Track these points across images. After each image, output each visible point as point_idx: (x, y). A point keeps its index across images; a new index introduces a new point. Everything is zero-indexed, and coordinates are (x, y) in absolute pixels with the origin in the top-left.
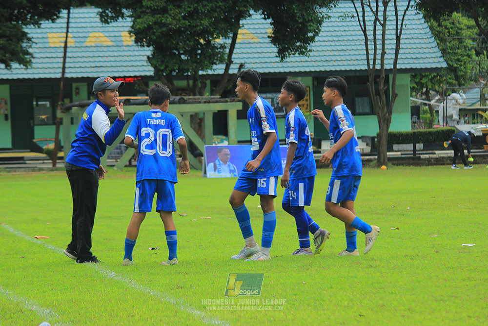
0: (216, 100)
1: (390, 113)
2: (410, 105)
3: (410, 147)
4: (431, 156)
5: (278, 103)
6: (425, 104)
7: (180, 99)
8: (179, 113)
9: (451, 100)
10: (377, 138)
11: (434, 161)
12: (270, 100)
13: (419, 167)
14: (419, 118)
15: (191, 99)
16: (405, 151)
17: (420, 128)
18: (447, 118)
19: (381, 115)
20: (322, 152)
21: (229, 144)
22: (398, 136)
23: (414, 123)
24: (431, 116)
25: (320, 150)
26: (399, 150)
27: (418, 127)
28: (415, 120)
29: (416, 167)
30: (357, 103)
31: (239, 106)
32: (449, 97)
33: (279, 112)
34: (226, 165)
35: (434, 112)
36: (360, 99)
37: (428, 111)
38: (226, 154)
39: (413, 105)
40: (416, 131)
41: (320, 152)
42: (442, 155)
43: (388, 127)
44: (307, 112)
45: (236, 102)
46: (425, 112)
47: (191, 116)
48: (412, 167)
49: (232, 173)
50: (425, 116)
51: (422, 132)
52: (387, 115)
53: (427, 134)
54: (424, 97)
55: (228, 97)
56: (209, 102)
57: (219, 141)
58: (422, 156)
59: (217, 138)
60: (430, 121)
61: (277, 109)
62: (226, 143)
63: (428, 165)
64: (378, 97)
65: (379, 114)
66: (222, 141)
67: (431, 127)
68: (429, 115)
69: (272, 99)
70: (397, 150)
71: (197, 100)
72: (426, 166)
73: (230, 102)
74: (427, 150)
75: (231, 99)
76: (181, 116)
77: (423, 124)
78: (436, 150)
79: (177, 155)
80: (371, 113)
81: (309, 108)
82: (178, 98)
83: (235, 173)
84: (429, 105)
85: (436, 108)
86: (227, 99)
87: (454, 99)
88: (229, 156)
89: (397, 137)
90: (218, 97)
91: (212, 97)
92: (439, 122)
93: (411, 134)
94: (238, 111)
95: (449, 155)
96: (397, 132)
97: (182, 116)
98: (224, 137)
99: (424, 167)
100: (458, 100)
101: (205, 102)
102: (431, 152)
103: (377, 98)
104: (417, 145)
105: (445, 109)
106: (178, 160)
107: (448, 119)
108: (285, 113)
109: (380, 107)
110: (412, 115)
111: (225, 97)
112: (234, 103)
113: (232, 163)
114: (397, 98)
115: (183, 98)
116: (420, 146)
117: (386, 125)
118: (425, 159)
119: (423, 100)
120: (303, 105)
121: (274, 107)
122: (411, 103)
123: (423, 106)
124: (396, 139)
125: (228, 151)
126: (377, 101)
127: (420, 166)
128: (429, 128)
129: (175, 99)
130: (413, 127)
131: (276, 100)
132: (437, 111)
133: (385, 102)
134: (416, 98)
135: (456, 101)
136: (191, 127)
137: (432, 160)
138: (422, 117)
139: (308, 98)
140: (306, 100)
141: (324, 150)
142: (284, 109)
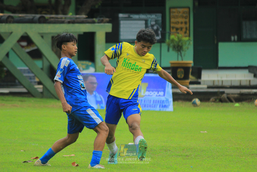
0: (82, 20)
7: (40, 18)
8: (39, 33)
12: (144, 22)
15: (53, 18)
20: (202, 83)
21: (96, 71)
25: (199, 80)
30: (244, 27)
31: (108, 27)
34: (92, 96)
36: (247, 23)
38: (93, 83)
41: (199, 83)
44: (186, 36)
45: (105, 23)
47: (53, 37)
49: (98, 105)
55: (96, 18)
56: (73, 22)
57: (84, 67)
59: (82, 64)
62: (91, 70)
66: (87, 67)
69: (146, 21)
71: (60, 20)
73: (98, 23)
75: (99, 20)
76: (40, 38)
79: (35, 82)
81: (188, 32)
82: (38, 16)
83: (102, 105)
86: (94, 19)
88: (96, 86)
90: (84, 16)
91: (78, 16)
94: (107, 34)
97: (42, 37)
98: (90, 63)
101: (69, 22)
106: (36, 89)
111: (92, 17)
112: (102, 24)
113: (99, 93)
115: (44, 17)
120: (181, 29)
125: (94, 79)
129: (34, 17)
136: (53, 50)
139: (187, 20)
140: (186, 23)
141: (204, 81)
142: (159, 32)
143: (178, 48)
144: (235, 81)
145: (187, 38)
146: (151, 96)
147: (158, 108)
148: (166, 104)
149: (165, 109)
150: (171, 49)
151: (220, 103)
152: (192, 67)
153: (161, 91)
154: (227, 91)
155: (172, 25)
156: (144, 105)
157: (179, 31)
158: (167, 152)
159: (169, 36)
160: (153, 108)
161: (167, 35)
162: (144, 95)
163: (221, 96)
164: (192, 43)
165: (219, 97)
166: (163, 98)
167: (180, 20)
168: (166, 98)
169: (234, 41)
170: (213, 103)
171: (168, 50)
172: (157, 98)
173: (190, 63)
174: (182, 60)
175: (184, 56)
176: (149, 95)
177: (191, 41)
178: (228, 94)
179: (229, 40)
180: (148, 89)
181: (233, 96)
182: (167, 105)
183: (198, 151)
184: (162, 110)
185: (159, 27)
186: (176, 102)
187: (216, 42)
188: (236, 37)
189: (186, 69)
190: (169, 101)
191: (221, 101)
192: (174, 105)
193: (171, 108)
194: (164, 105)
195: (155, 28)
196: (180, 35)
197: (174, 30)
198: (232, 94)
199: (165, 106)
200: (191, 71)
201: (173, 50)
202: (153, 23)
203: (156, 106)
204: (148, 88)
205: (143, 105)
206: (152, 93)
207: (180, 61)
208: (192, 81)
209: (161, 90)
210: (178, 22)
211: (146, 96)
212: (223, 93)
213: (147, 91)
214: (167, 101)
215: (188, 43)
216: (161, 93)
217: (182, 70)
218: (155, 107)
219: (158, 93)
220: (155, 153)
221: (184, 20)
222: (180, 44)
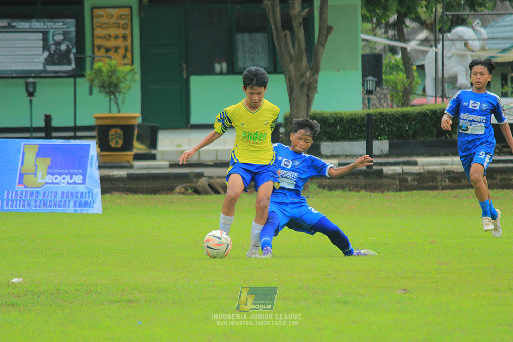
1: (315, 70)
2: (360, 53)
3: (359, 147)
4: (407, 168)
5: (58, 44)
6: (393, 50)
9: (453, 40)
10: (285, 126)
11: (414, 180)
12: (40, 35)
13: (379, 194)
14: (379, 83)
16: (347, 156)
17: (382, 105)
18: (444, 83)
19: (293, 74)
20: (158, 157)
22: (332, 121)
23: (369, 92)
24: (408, 77)
25: (153, 152)
26: (335, 154)
27: (376, 102)
28: (371, 86)
29: (373, 195)
30: (239, 45)
32: (449, 35)
33: (60, 63)
35: (415, 68)
36: (246, 36)
37: (401, 66)
39: (367, 51)
40: (372, 111)
41: (153, 157)
42: (432, 168)
43: (309, 102)
44: (126, 64)
46: (394, 68)
48: (363, 193)
50: (392, 77)
51: (387, 115)
52: (308, 74)
53: (397, 119)
54: (391, 33)
58: (387, 170)
60: (405, 88)
61: (57, 56)
63: (400, 190)
64: (288, 32)
65: (288, 71)
67: (405, 102)
68: (402, 76)
69: (45, 34)
70: (329, 154)
72: (396, 191)
74: (397, 156)
77: (389, 97)
78: (418, 155)
80: (272, 69)
81: (129, 55)
84: (404, 50)
85: (418, 59)
87: (460, 39)
89: (330, 125)
92: (424, 90)
93: (362, 119)
95: (447, 167)
96: (331, 114)
99: (392, 194)
100: (470, 42)
102: (406, 159)
103: (285, 36)
104: (376, 143)
105: (441, 62)
107: (446, 85)
108: (74, 66)
109: (291, 57)
110: (364, 76)
114: (330, 37)
116: (381, 146)
117: (305, 98)
118: (393, 177)
119: (389, 39)
120: (116, 49)
121: (49, 51)
122: (363, 49)
123: (389, 55)
124: (329, 130)
126: (286, 42)
127: (382, 192)
128: (403, 105)
130: (367, 102)
131: (54, 35)
132: (421, 68)
133: (303, 46)
134: (375, 35)
135: (466, 44)
137: (409, 179)
138: (387, 81)
139: (128, 32)
140: (124, 38)
141: (163, 152)
142: (72, 56)
143: (111, 87)
144: (223, 151)
145: (128, 68)
146: (58, 183)
147: (71, 209)
148: (87, 200)
149: (85, 210)
150: (96, 90)
151: (196, 196)
152: (139, 125)
153: (76, 174)
154: (207, 171)
155: (97, 42)
156: (42, 202)
157: (111, 54)
158: (90, 295)
159: (92, 63)
160: (60, 209)
161: (88, 61)
162: (44, 181)
163: (197, 182)
164: (138, 77)
165: (193, 184)
166: (81, 188)
167: (113, 32)
168: (86, 187)
169: (221, 73)
170: (181, 196)
171: (91, 93)
172: (70, 188)
173: (135, 118)
174: (119, 112)
175: (123, 102)
176: (53, 183)
177: (136, 73)
178: (209, 178)
179: (211, 72)
180: (50, 171)
181: (219, 180)
182: (89, 201)
183: (152, 291)
184: (79, 211)
185: (71, 47)
186: (107, 196)
187: (185, 76)
188: (224, 65)
189: (127, 130)
190: (93, 192)
191: (197, 191)
192: (103, 201)
193: (97, 207)
194: (83, 200)
195: (63, 47)
196: (114, 62)
197: (102, 51)
198: (219, 177)
199: (86, 204)
200: (136, 133)
201: (100, 91)
202: (59, 38)
203: (67, 204)
204: (49, 167)
205: (40, 201)
206: (60, 179)
207: (115, 114)
208: (139, 152)
209: (76, 171)
210: (110, 36)
211: (47, 183)
212: (200, 175)
213: (48, 174)
214: (89, 192)
215: (129, 77)
216: (78, 178)
217: (120, 131)
218: (65, 206)
219: (71, 178)
220: (67, 297)
221: (120, 32)
222: (114, 79)
